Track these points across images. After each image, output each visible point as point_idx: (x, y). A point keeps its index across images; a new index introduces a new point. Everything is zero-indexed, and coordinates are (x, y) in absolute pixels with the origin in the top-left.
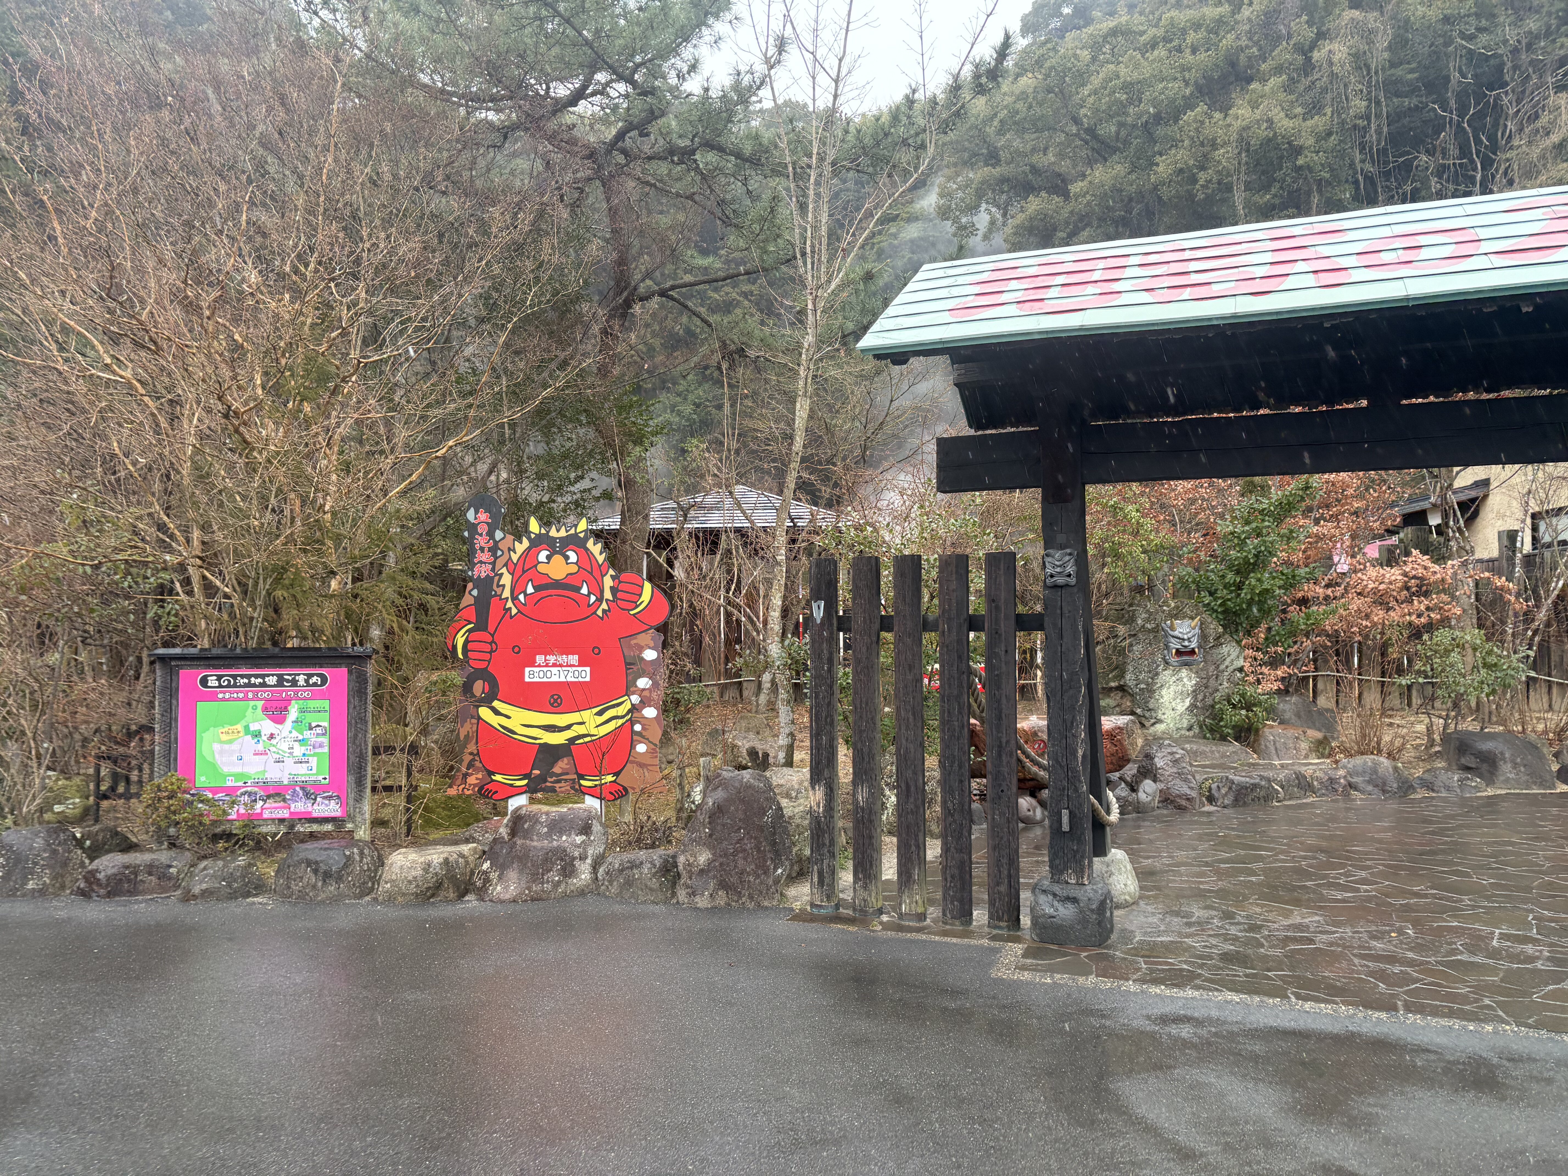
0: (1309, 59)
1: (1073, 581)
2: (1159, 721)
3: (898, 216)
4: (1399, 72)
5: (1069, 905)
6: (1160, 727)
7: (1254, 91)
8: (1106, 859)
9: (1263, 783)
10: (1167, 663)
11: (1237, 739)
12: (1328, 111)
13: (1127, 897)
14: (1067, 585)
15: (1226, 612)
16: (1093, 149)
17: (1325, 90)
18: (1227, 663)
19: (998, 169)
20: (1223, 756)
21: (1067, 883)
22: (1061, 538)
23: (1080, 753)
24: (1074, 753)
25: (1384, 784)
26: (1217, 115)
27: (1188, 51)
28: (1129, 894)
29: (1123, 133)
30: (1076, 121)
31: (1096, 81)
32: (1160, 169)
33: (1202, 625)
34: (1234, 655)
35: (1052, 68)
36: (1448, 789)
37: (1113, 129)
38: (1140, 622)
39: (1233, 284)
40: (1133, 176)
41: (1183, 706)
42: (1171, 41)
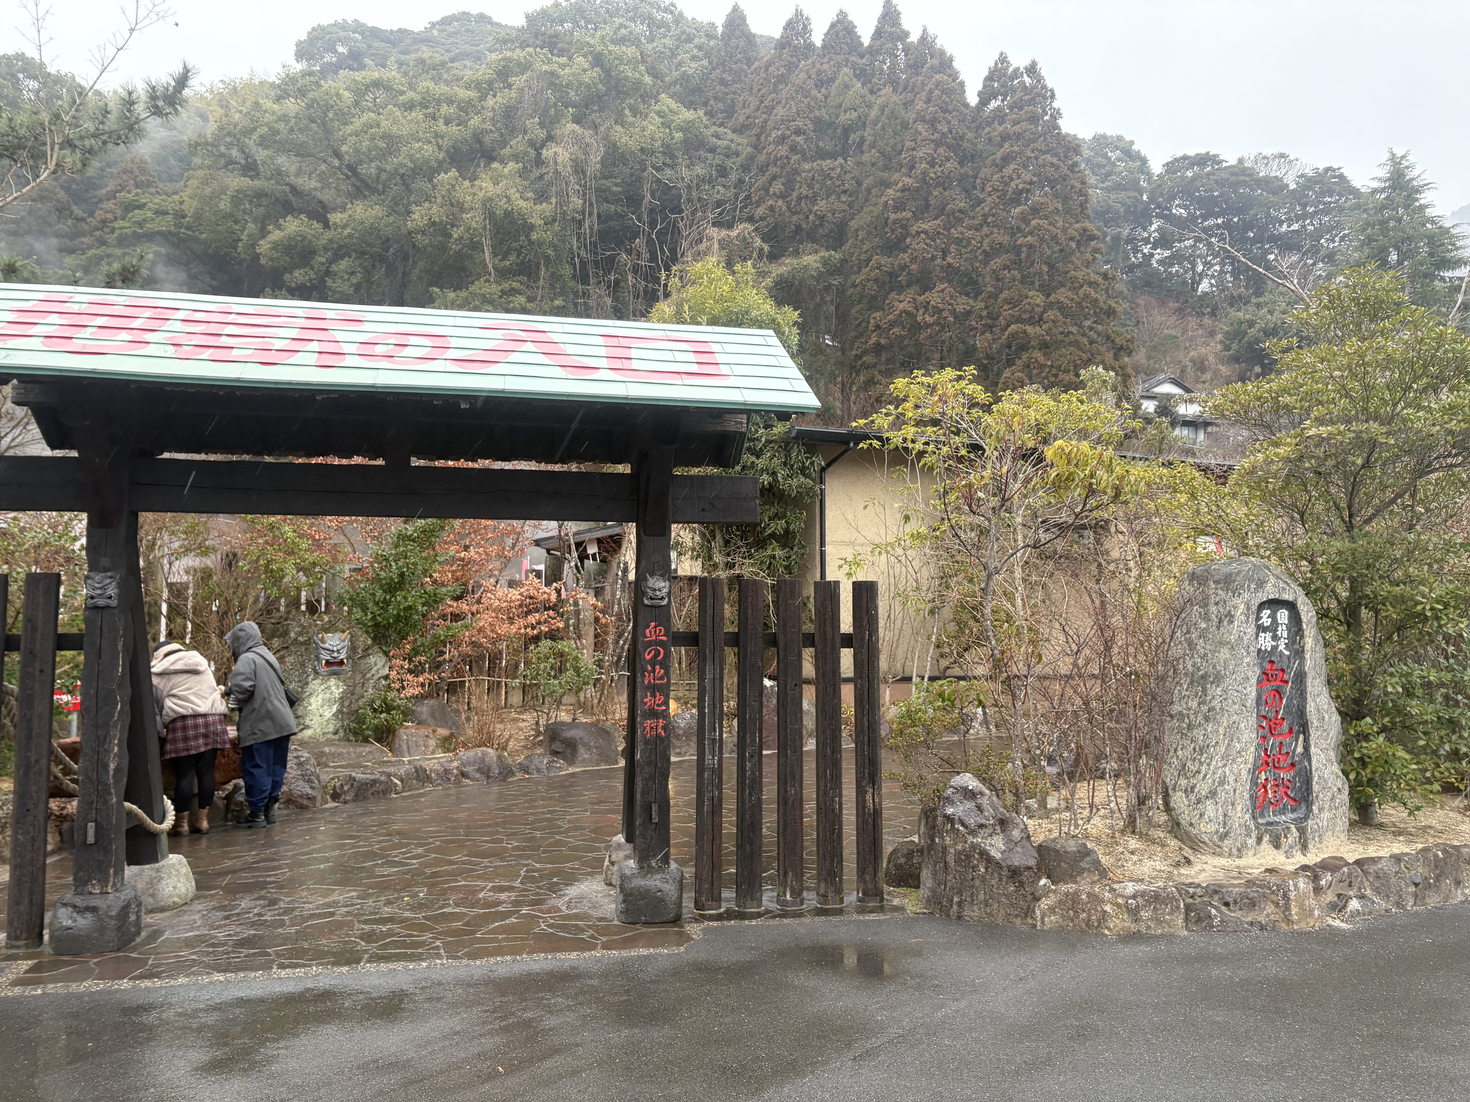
0: (539, 154)
1: (114, 603)
2: (307, 727)
3: (144, 205)
4: (608, 183)
5: (89, 915)
6: (308, 733)
7: (496, 169)
8: (157, 865)
9: (383, 778)
10: (317, 673)
11: (379, 740)
12: (554, 200)
13: (176, 899)
14: (107, 607)
15: (377, 625)
16: (354, 185)
17: (550, 184)
18: (373, 672)
19: (256, 182)
20: (359, 756)
21: (91, 893)
22: (105, 562)
23: (112, 766)
24: (106, 766)
25: (489, 770)
26: (467, 183)
27: (441, 121)
28: (179, 896)
29: (384, 176)
30: (337, 155)
31: (358, 123)
32: (416, 216)
33: (353, 638)
34: (380, 664)
35: (314, 100)
36: (539, 771)
37: (373, 171)
38: (292, 635)
39: (250, 352)
40: (391, 219)
41: (329, 713)
42: (427, 107)
